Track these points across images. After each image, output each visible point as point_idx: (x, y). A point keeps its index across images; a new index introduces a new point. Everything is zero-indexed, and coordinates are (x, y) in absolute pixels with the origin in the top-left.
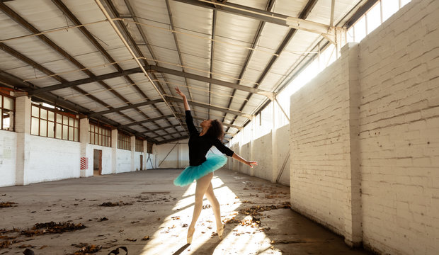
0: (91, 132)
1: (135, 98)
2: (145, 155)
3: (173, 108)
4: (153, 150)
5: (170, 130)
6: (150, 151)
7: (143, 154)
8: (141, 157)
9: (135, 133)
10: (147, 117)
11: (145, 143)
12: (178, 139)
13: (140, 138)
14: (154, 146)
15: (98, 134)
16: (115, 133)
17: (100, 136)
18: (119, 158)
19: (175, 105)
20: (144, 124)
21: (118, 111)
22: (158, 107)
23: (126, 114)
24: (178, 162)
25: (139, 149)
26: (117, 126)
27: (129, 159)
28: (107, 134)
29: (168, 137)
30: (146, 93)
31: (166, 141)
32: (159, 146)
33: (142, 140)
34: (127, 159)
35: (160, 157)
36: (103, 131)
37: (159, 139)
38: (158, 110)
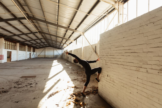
0: (6, 44)
1: (25, 31)
2: (32, 53)
3: (42, 36)
4: (35, 51)
5: (42, 44)
6: (34, 51)
7: (31, 52)
8: (30, 53)
9: (27, 45)
10: (32, 39)
11: (32, 48)
12: (45, 47)
13: (30, 46)
14: (36, 49)
15: (10, 45)
16: (18, 44)
17: (11, 46)
18: (19, 54)
19: (43, 34)
20: (31, 41)
21: (18, 36)
22: (36, 35)
23: (22, 37)
24: (45, 55)
25: (29, 50)
26: (19, 41)
27: (25, 55)
28: (14, 45)
29: (41, 46)
30: (30, 29)
31: (40, 48)
32: (37, 49)
33: (31, 47)
34: (24, 54)
35: (38, 54)
36: (12, 43)
37: (38, 47)
38: (36, 36)
